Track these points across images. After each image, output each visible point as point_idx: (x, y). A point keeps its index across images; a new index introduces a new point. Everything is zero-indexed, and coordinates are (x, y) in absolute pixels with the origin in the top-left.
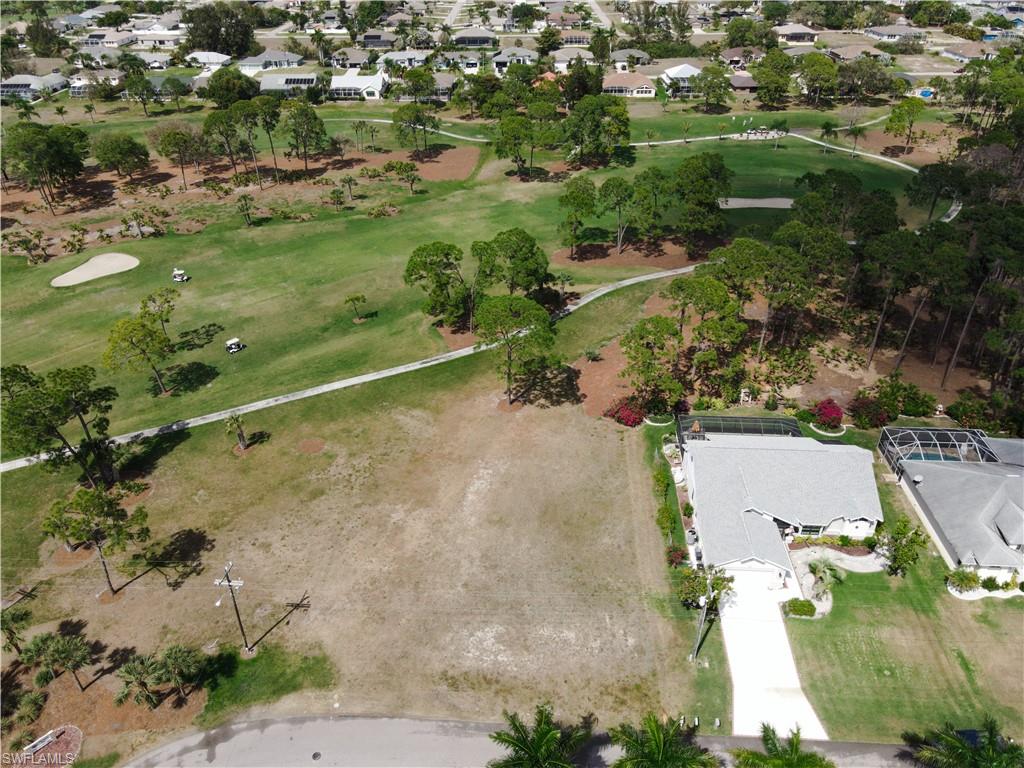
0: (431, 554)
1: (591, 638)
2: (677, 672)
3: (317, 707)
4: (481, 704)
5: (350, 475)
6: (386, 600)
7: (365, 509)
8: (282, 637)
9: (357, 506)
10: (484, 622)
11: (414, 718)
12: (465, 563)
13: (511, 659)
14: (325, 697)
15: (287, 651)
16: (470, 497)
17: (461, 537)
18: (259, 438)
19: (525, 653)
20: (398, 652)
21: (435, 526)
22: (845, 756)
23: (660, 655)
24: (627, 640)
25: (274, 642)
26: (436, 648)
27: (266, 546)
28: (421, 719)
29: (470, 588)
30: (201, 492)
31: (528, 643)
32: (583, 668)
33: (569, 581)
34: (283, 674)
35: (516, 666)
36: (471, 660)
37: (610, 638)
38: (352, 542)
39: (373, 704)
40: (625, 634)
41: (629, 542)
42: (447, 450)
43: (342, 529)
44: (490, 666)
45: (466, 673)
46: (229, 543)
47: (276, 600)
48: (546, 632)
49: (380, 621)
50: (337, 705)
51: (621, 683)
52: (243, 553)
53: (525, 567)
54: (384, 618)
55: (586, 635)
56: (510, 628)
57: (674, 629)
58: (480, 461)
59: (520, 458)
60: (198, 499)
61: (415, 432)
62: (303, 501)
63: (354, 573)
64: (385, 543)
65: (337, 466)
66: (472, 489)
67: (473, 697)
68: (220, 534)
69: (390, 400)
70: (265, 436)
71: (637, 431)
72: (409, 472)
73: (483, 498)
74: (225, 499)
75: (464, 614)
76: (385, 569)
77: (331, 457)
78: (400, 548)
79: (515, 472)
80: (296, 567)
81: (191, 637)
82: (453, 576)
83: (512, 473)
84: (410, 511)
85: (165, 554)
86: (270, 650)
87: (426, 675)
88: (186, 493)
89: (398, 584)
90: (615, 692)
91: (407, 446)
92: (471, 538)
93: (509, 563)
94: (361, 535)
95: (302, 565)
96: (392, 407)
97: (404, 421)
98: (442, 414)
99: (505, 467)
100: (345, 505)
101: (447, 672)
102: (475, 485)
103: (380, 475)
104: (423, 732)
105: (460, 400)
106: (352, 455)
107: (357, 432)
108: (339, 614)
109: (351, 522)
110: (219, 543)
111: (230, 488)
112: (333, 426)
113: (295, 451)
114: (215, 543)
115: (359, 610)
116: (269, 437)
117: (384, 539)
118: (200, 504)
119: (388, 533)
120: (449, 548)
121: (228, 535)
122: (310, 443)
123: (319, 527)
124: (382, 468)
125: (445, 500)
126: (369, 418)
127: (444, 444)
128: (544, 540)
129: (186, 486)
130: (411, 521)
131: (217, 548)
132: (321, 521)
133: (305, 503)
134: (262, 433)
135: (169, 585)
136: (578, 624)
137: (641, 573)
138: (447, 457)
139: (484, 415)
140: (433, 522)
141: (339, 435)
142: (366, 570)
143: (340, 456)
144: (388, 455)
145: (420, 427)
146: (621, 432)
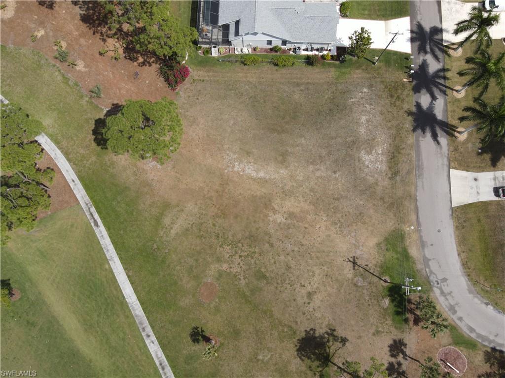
0: (312, 194)
1: (364, 109)
2: (381, 72)
3: (415, 237)
4: (405, 160)
5: (240, 256)
6: (347, 214)
7: (273, 240)
8: (376, 266)
9: (272, 245)
10: (359, 161)
11: (416, 190)
12: (318, 174)
13: (380, 147)
14: (409, 234)
15: (383, 260)
16: (261, 174)
17: (298, 178)
19: (376, 140)
20: (380, 203)
21: (287, 194)
22: (417, 13)
23: (372, 77)
24: (365, 92)
25: (379, 269)
26: (377, 184)
27: (310, 295)
28: (416, 186)
29: (337, 169)
30: (260, 357)
31: (370, 138)
32: (382, 113)
33: (328, 118)
34: (397, 259)
35: (384, 145)
36: (383, 167)
37: (364, 100)
38: (304, 242)
39: (411, 210)
40: (362, 93)
41: (298, 85)
42: (213, 194)
43: (293, 251)
44: (385, 157)
45: (390, 168)
46: (308, 319)
47: (350, 276)
48: (362, 130)
49: (362, 215)
50: (412, 228)
51: (389, 97)
52: (316, 308)
53: (319, 141)
54: (360, 214)
55: (363, 111)
56: (362, 148)
57: (357, 69)
58: (226, 171)
59: (222, 146)
60: (267, 356)
61: (191, 219)
62: (268, 283)
63: (329, 236)
64: (304, 222)
65: (231, 268)
66: (254, 174)
67: (402, 164)
68: (300, 329)
69: (150, 244)
70: (196, 331)
71: (193, 70)
72: (236, 217)
73: (263, 167)
74: (267, 337)
75: (355, 172)
76: (325, 219)
77: (220, 274)
78: (308, 212)
79: (236, 148)
80: (327, 271)
81: (380, 317)
82: (328, 179)
83: (238, 150)
84: (275, 211)
85: (318, 359)
86: (384, 270)
87: (392, 187)
88: (262, 367)
89: (336, 210)
90: (393, 100)
91: (208, 222)
92: (298, 172)
93: (318, 150)
94: (297, 238)
95: (325, 268)
96: (160, 240)
97: (177, 229)
98: (169, 202)
99: (232, 154)
100: (271, 253)
101: (389, 178)
102: (250, 172)
103: (240, 236)
104: (423, 185)
105: (152, 191)
106: (219, 260)
107: (191, 261)
108: (358, 238)
109: (287, 247)
110: (308, 327)
111: (255, 338)
112: (184, 281)
113: (214, 303)
114: (308, 330)
115: (355, 228)
116: (196, 328)
117: (300, 224)
118: (272, 353)
119: (295, 222)
120: (306, 184)
121: (301, 323)
122: (205, 294)
123: (292, 266)
124: (233, 236)
125: (264, 190)
126: (174, 256)
127: (206, 197)
128: (298, 130)
129: (254, 371)
130: (284, 209)
131: (312, 326)
132: (287, 265)
133: (270, 281)
134: (192, 336)
135: (343, 345)
136: (357, 114)
137: (321, 81)
138: (220, 194)
139: (172, 173)
140: (284, 195)
141: (195, 274)
142: (326, 229)
143: (221, 268)
144: (218, 234)
145: (185, 216)
146: (194, 81)
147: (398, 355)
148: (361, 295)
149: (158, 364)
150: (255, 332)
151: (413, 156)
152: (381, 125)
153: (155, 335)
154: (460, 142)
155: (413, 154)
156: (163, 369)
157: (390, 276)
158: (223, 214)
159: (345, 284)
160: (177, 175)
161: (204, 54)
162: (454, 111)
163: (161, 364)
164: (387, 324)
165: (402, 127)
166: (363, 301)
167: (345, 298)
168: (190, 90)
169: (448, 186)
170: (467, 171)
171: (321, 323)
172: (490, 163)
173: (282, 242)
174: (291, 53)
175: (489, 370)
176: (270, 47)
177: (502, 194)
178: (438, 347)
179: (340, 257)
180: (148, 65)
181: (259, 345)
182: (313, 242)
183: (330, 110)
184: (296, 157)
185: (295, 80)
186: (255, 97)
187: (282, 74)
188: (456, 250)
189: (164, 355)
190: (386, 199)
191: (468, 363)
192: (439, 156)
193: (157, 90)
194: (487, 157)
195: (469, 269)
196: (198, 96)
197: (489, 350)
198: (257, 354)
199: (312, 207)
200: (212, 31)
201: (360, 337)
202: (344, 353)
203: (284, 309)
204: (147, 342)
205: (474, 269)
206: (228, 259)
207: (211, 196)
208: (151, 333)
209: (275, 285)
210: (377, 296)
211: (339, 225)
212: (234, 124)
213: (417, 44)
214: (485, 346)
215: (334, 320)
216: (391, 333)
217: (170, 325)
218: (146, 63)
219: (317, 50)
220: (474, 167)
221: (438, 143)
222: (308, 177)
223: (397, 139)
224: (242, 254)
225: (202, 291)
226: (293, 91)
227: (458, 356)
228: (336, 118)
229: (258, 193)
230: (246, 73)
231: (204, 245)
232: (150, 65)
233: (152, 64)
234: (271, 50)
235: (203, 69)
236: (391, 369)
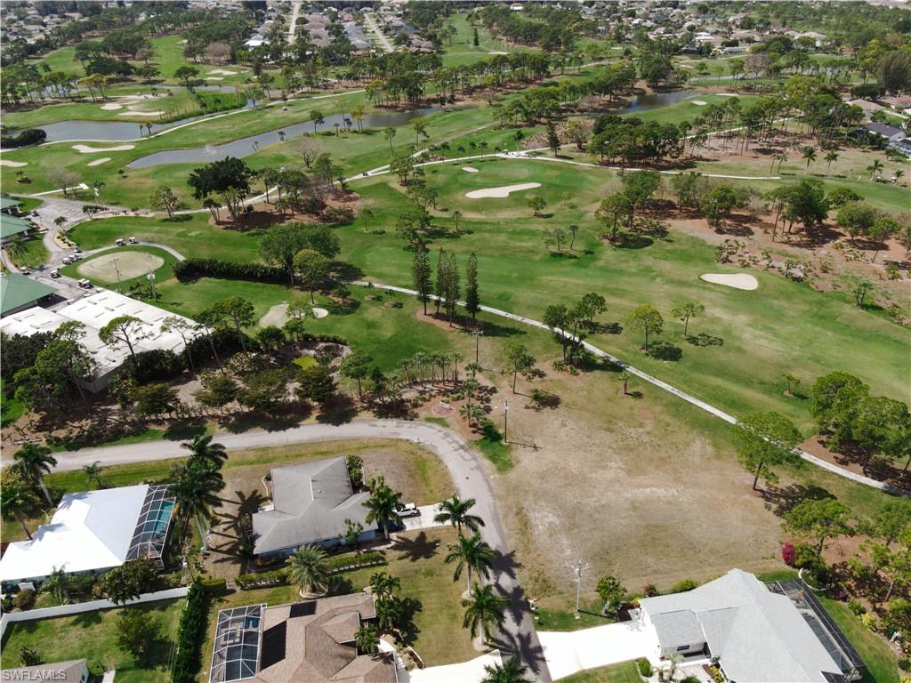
0: (593, 484)
2: (566, 604)
3: (488, 472)
4: (512, 525)
5: (632, 438)
6: (554, 476)
7: (610, 451)
8: (517, 449)
9: (610, 447)
10: (559, 515)
12: (594, 499)
13: (542, 531)
14: (494, 473)
15: (511, 453)
16: (648, 490)
17: (612, 493)
18: (638, 395)
19: (548, 535)
20: (527, 489)
21: (616, 481)
23: (574, 595)
25: (514, 447)
26: (535, 501)
27: (564, 426)
29: (578, 505)
30: (585, 393)
31: (554, 536)
32: (550, 561)
33: (606, 546)
34: (499, 456)
35: (539, 533)
36: (534, 516)
38: (583, 453)
39: (497, 488)
42: (683, 471)
43: (591, 447)
44: (534, 524)
45: (526, 516)
46: (559, 414)
47: (535, 440)
48: (565, 541)
49: (541, 478)
50: (491, 477)
51: (548, 579)
52: (556, 420)
53: (606, 524)
54: (543, 478)
55: (572, 560)
56: (560, 526)
58: (682, 487)
59: (700, 506)
60: (581, 393)
61: (689, 452)
63: (564, 460)
64: (590, 465)
65: (636, 430)
66: (655, 489)
67: (515, 522)
68: (563, 408)
69: (712, 433)
71: (782, 567)
72: (652, 460)
73: (649, 495)
74: (586, 401)
75: (559, 506)
76: (573, 470)
77: (642, 426)
78: (590, 472)
79: (685, 505)
80: (556, 439)
82: (582, 496)
83: (682, 504)
84: (620, 468)
85: (543, 397)
86: (509, 448)
87: (519, 502)
88: (582, 388)
89: (566, 478)
91: (673, 453)
92: (614, 498)
93: (604, 517)
94: (591, 455)
95: (558, 441)
96: (705, 436)
97: (697, 445)
98: (718, 460)
99: (685, 500)
100: (608, 443)
101: (524, 509)
102: (659, 490)
103: (641, 449)
104: (490, 508)
106: (648, 433)
107: (670, 429)
108: (538, 463)
109: (597, 448)
111: (594, 400)
112: (668, 418)
113: (636, 411)
114: (556, 409)
115: (544, 469)
116: (640, 398)
117: (593, 464)
118: (578, 395)
119: (598, 465)
120: (602, 490)
121: (564, 411)
122: (646, 414)
123: (587, 438)
124: (646, 448)
125: (638, 480)
126: (687, 429)
127: (688, 468)
128: (632, 530)
129: (586, 386)
130: (612, 471)
131: (554, 411)
132: (591, 438)
133: (600, 428)
134: (642, 395)
135: (527, 405)
138: (676, 472)
140: (618, 479)
141: (662, 423)
142: (569, 464)
143: (644, 429)
144: (659, 447)
145: (696, 453)
146: (774, 557)
148: (523, 431)
149: (655, 379)
150: (596, 402)
155: (506, 531)
157: (502, 445)
158: (665, 459)
159: (538, 435)
160: (726, 478)
167: (536, 428)
168: (770, 548)
171: (548, 413)
172: (426, 535)
173: (602, 451)
175: (415, 409)
179: (549, 449)
181: (590, 397)
182: (576, 455)
184: (622, 508)
186: (696, 552)
188: (450, 469)
190: (522, 493)
191: (431, 411)
194: (429, 540)
195: (436, 460)
196: (757, 544)
197: (415, 419)
198: (589, 394)
199: (589, 476)
201: (516, 411)
202: (525, 402)
203: (581, 416)
204: (671, 388)
205: (432, 460)
206: (641, 435)
207: (683, 469)
209: (594, 427)
210: (509, 432)
211: (559, 468)
212: (701, 525)
213: (532, 646)
214: (419, 420)
215: (539, 417)
216: (493, 417)
217: (661, 396)
222: (602, 495)
223: (526, 541)
225: (650, 415)
227: (440, 412)
229: (642, 477)
231: (667, 439)
236: (488, 400)
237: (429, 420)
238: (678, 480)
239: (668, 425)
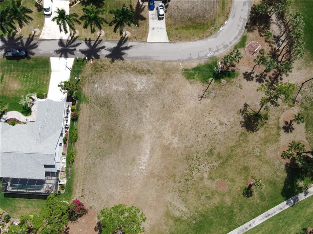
0: (160, 120)
1: (108, 87)
2: (85, 76)
3: (186, 63)
4: (141, 65)
5: (199, 165)
6: (173, 100)
7: (189, 145)
8: (203, 85)
9: (192, 146)
10: (141, 92)
11: (159, 61)
12: (148, 116)
13: (132, 79)
14: (185, 66)
15: (200, 81)
16: (148, 151)
17: (150, 129)
19: (128, 81)
20: (166, 81)
21: (160, 136)
22: (48, 53)
23: (88, 81)
24: (97, 86)
25: (205, 84)
26: (155, 82)
27: (221, 124)
28: (157, 60)
29: (146, 105)
30: (258, 154)
31: (127, 84)
32: (112, 77)
33: (113, 109)
34: (199, 73)
35: (131, 77)
36: (144, 78)
37: (102, 87)
38: (190, 126)
39: (171, 64)
40: (98, 88)
41: (90, 127)
42: (160, 183)
43: (195, 133)
44: (138, 77)
45: (145, 74)
46: (235, 125)
47: (209, 100)
48: (122, 89)
50: (181, 64)
51: (101, 73)
52: (228, 120)
53: (127, 115)
54: (173, 93)
55: (109, 88)
56: (132, 90)
57: (82, 90)
58: (145, 174)
59: (128, 176)
60: (258, 150)
61: (176, 197)
62: (215, 149)
63: (186, 111)
64: (178, 126)
65: (206, 171)
66: (147, 156)
67: (143, 67)
68: (241, 130)
69: (192, 225)
70: (245, 194)
71: (75, 197)
72: (175, 168)
73: (143, 150)
74: (247, 150)
75: (147, 94)
76: (176, 113)
77: (210, 178)
78: (172, 123)
79: (130, 167)
80: (207, 113)
81: (231, 85)
82: (152, 110)
83: (131, 166)
84: (171, 144)
85: (257, 120)
86: (205, 81)
87: (157, 74)
88: (264, 153)
89: (170, 106)
90: (104, 70)
91: (178, 186)
92: (146, 128)
93: (133, 116)
94: (187, 130)
95: (205, 114)
96: (190, 219)
97: (182, 207)
98: (165, 213)
99: (134, 170)
100: (197, 146)
101: (151, 75)
102: (146, 159)
103: (187, 166)
104: (156, 57)
105: (157, 225)
106: (202, 179)
107: (203, 197)
108: (187, 94)
109: (193, 137)
110: (239, 126)
111: (247, 157)
112: (216, 202)
113: (228, 182)
114: (241, 125)
115: (181, 96)
116: (244, 193)
117: (179, 128)
118: (256, 147)
119: (177, 131)
120: (154, 123)
121: (237, 130)
122: (223, 188)
123: (204, 134)
124: (187, 170)
125: (158, 150)
126: (200, 209)
127: (162, 187)
128: (120, 128)
129: (266, 158)
130: (170, 138)
131: (239, 123)
132: (204, 137)
133: (213, 147)
134: (248, 197)
135: (249, 106)
136: (111, 92)
137: (88, 112)
138: (160, 178)
139: (146, 210)
140: (161, 137)
141: (211, 195)
142: (182, 113)
143: (207, 178)
144: (186, 179)
145: (174, 201)
146: (82, 196)
147: (252, 76)
148: (220, 95)
149: (266, 219)
150: (244, 157)
151: (139, 61)
152: (119, 78)
153: (249, 221)
154: (131, 35)
156: (269, 215)
157: (209, 78)
158: (173, 176)
159: (214, 103)
160: (147, 207)
161: (64, 189)
162: (112, 37)
163: (267, 217)
164: (235, 81)
165: (121, 66)
166: (223, 93)
167: (222, 104)
168: (89, 199)
169: (157, 43)
170: (148, 33)
171: (237, 117)
172: (144, 21)
173: (190, 139)
174: (68, 130)
175: (257, 31)
176: (63, 144)
177: (162, 16)
178: (246, 56)
179: (198, 106)
180: (68, 230)
181: (251, 155)
182: (190, 120)
183: (108, 107)
184: (137, 130)
185: (87, 128)
186: (97, 155)
187: (82, 137)
188: (193, 42)
189: (261, 214)
190: (164, 77)
191: (253, 41)
192: (139, 47)
193: (86, 223)
194: (140, 22)
195: (203, 36)
196: (93, 193)
197: (247, 30)
198: (256, 156)
199: (168, 121)
200: (47, 184)
201: (243, 96)
202: (253, 106)
203: (229, 139)
204: (254, 226)
205: (203, 34)
206: (201, 173)
207: (162, 184)
208: (248, 223)
209: (216, 144)
210: (220, 85)
211: (179, 105)
212: (114, 168)
213: (69, 54)
214: (244, 32)
215: (234, 110)
216: (240, 79)
217: (243, 211)
218: (66, 232)
219: (67, 114)
220: (146, 29)
221: (131, 46)
222: (150, 122)
223: (128, 69)
224: (198, 165)
225: (221, 190)
226: (94, 130)
227: (250, 46)
228: (113, 104)
229: (160, 153)
230: (80, 161)
231: (192, 189)
232: (68, 228)
233: (68, 227)
234: (65, 143)
235: (74, 189)
236: (259, 80)
237: (244, 39)
238: (152, 175)
239: (209, 198)
